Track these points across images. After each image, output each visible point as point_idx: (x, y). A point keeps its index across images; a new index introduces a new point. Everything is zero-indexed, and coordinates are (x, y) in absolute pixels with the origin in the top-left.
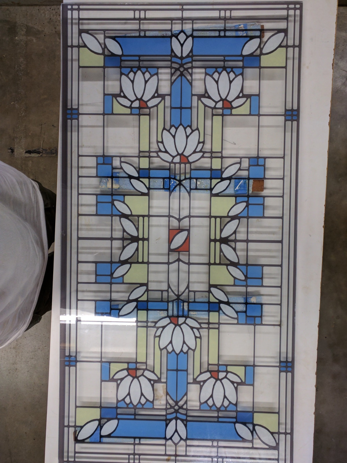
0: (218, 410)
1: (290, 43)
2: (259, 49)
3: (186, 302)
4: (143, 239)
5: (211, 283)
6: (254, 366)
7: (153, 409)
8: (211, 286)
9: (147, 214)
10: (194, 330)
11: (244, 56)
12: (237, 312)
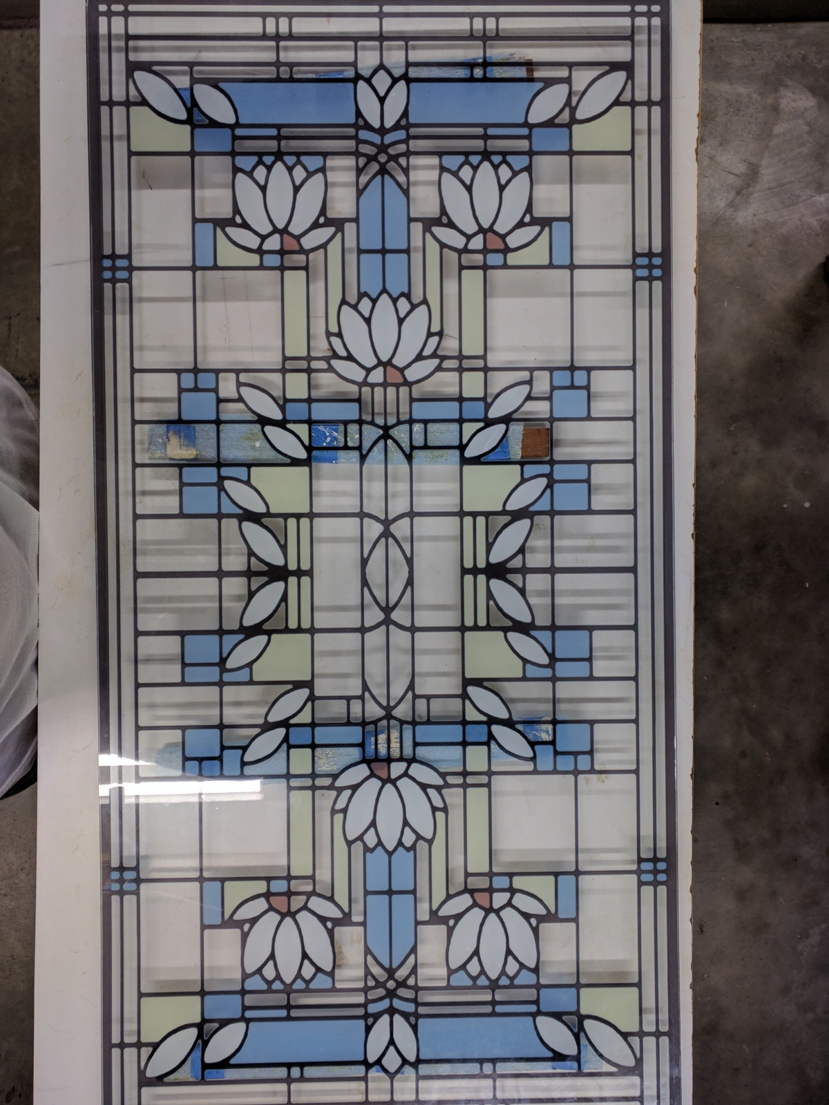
0: (494, 985)
1: (641, 95)
2: (567, 110)
3: (407, 723)
4: (299, 573)
5: (468, 676)
6: (577, 873)
7: (333, 990)
8: (467, 682)
9: (307, 511)
10: (429, 790)
11: (531, 127)
12: (532, 744)
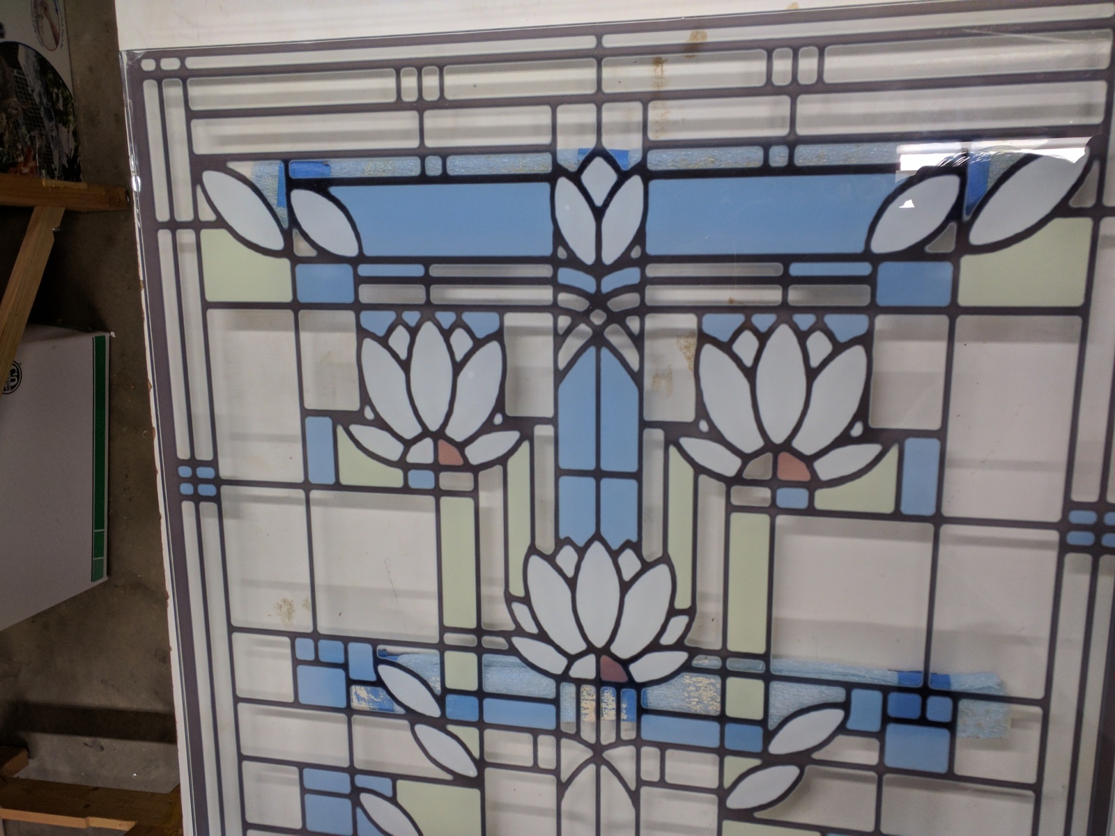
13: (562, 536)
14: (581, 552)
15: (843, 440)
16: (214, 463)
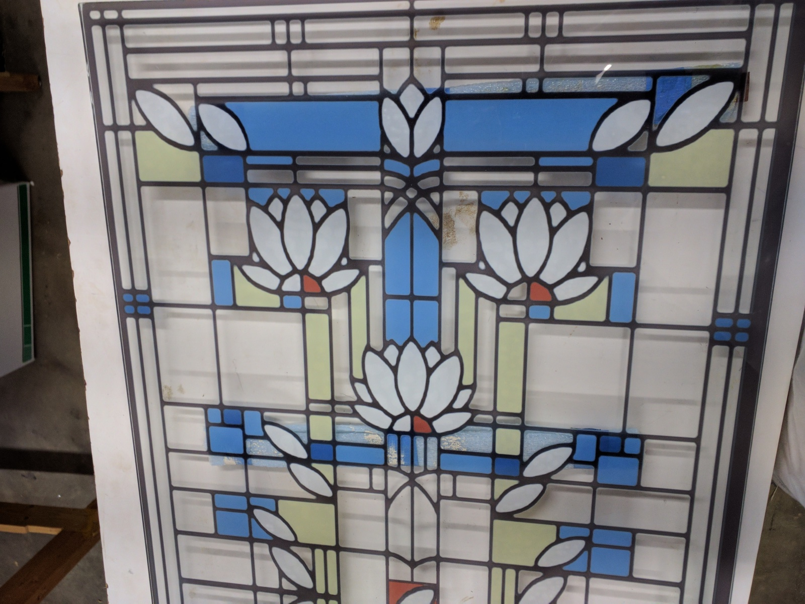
13: (388, 339)
14: (401, 349)
15: (573, 274)
16: (148, 292)
